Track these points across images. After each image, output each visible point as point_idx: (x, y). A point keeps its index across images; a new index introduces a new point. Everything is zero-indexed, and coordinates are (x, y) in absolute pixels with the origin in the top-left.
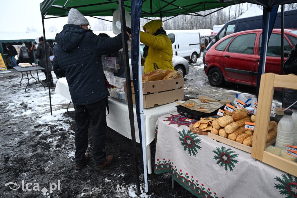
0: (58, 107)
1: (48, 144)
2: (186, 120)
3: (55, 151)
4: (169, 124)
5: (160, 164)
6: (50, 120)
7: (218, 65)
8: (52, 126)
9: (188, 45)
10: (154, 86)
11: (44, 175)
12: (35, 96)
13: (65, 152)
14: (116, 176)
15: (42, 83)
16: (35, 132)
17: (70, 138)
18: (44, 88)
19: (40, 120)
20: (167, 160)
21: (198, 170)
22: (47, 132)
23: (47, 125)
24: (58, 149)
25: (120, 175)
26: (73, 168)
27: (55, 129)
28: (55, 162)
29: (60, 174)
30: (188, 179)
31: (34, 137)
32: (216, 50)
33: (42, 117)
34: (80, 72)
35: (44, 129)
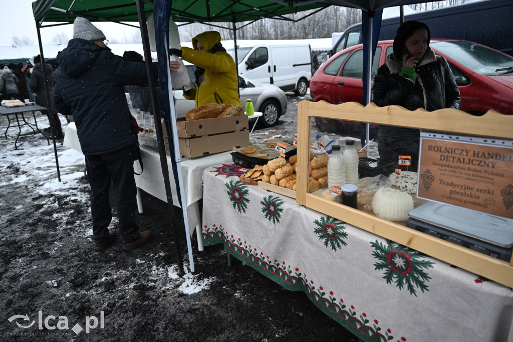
0: (71, 169)
1: (54, 221)
2: (240, 170)
3: (64, 230)
4: (216, 175)
5: (209, 231)
6: (58, 188)
7: (328, 97)
8: (60, 196)
9: (292, 66)
10: (201, 127)
11: (48, 260)
12: (32, 154)
13: (80, 230)
14: (153, 256)
15: (44, 133)
16: (33, 206)
17: (88, 211)
18: (46, 141)
19: (41, 190)
20: (218, 226)
21: (250, 231)
22: (52, 205)
23: (52, 195)
24: (69, 226)
25: (159, 255)
26: (91, 250)
27: (66, 200)
28: (64, 244)
29: (71, 258)
30: (241, 246)
31: (32, 213)
32: (325, 73)
33: (43, 184)
34: (92, 107)
35: (48, 202)
